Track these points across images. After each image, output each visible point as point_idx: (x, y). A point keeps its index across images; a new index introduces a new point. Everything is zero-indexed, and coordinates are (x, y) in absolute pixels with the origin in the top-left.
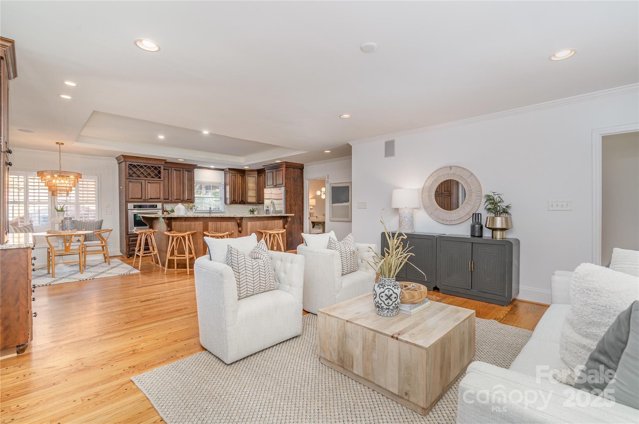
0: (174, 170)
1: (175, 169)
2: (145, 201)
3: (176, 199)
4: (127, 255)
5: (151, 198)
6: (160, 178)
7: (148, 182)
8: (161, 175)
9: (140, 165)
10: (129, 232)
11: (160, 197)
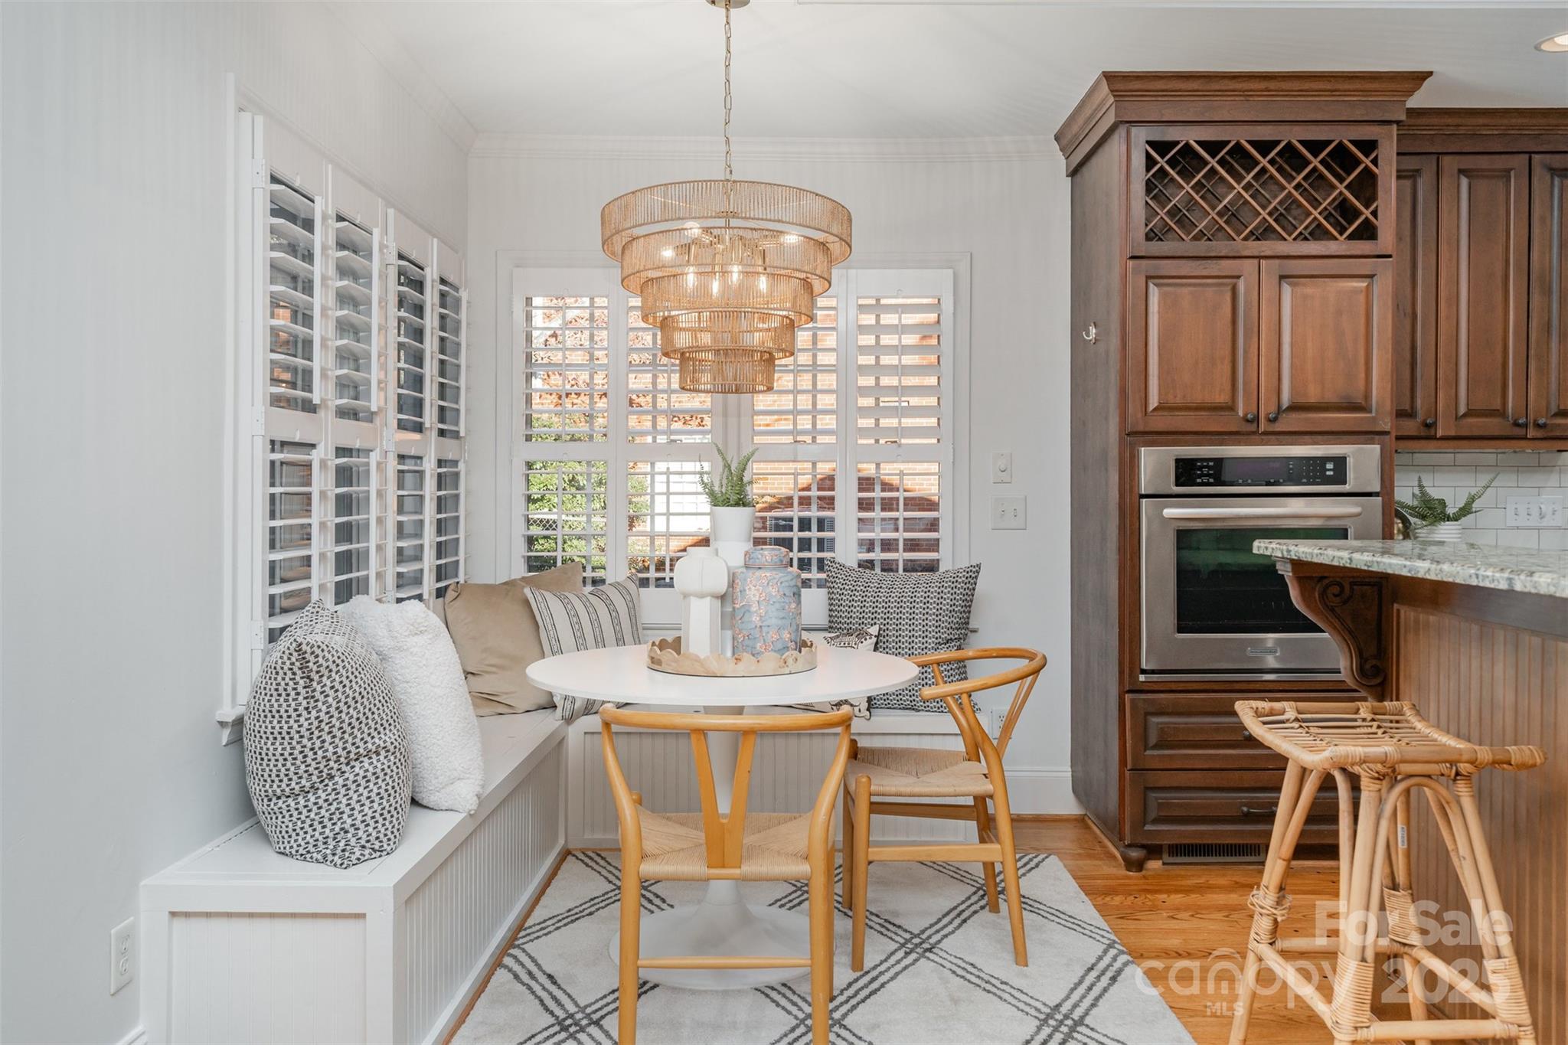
0: (1461, 171)
1: (1469, 162)
2: (1253, 427)
3: (1470, 413)
4: (1129, 846)
5: (1302, 400)
6: (1367, 232)
7: (1282, 277)
8: (1375, 213)
9: (1223, 144)
10: (1144, 672)
11: (1367, 395)
